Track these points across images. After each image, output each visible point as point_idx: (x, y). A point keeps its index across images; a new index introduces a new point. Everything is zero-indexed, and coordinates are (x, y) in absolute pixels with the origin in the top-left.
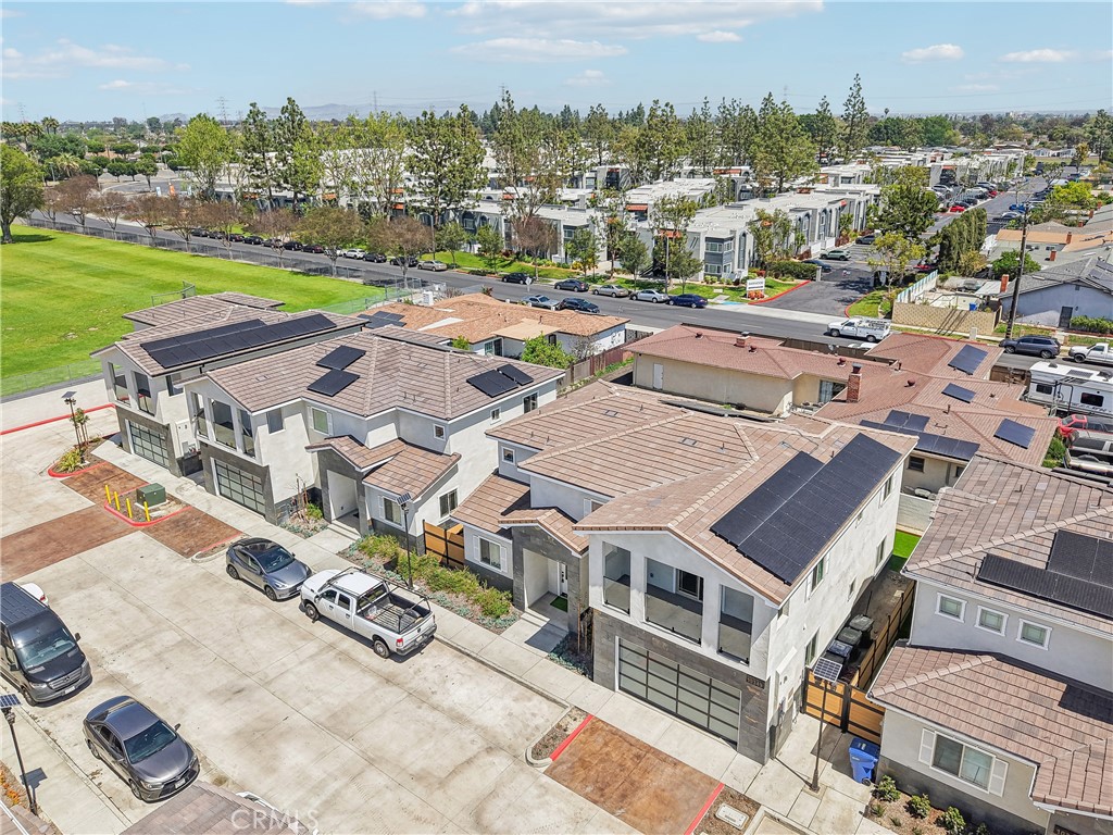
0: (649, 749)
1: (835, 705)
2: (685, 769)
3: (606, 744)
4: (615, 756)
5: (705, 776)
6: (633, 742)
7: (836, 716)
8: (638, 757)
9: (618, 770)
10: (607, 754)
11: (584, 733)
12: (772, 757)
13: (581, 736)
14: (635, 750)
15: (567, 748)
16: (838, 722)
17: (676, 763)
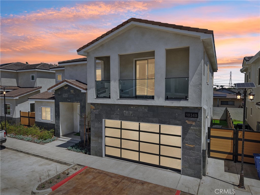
0: (124, 178)
1: (228, 146)
2: (150, 185)
3: (94, 178)
4: (100, 184)
5: (165, 188)
6: (113, 175)
7: (229, 153)
8: (117, 182)
9: (101, 191)
10: (94, 183)
11: (80, 174)
12: (204, 175)
13: (78, 176)
14: (114, 179)
15: (66, 183)
16: (231, 157)
17: (143, 183)
